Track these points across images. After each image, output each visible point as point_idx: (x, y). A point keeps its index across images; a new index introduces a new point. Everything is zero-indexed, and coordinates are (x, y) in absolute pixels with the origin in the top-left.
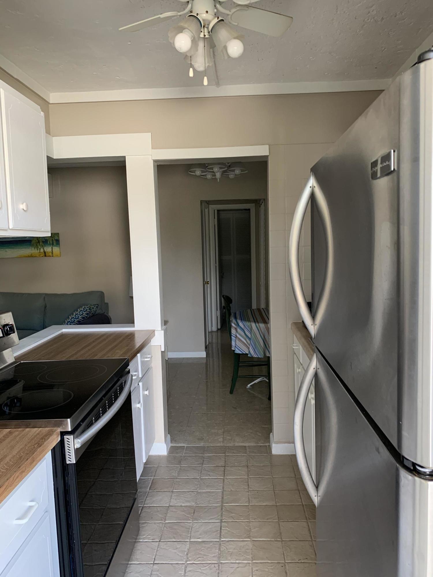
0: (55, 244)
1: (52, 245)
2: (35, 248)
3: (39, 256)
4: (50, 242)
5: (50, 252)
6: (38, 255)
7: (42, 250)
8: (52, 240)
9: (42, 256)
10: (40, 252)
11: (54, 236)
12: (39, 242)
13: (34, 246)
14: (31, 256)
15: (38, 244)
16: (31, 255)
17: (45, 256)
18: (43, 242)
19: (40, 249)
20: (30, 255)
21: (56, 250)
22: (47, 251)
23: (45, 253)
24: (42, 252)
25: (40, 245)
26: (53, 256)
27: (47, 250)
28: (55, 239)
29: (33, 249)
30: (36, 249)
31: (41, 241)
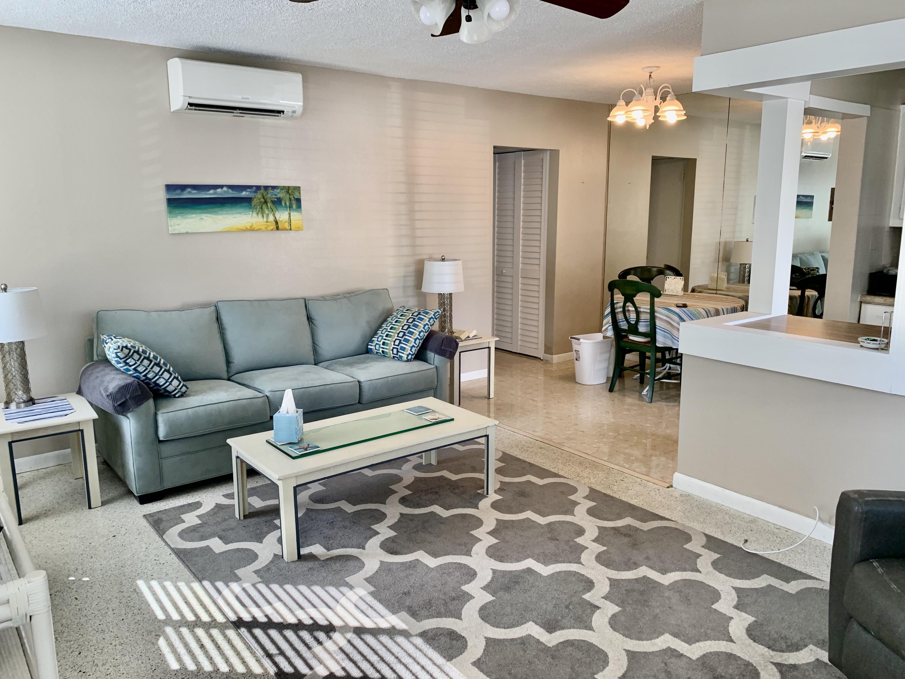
0: (294, 207)
1: (290, 209)
2: (258, 214)
3: (266, 228)
4: (285, 203)
5: (286, 222)
6: (263, 228)
7: (271, 218)
8: (290, 199)
9: (272, 230)
10: (267, 222)
11: (292, 192)
12: (266, 202)
13: (256, 209)
14: (252, 230)
15: (264, 206)
16: (251, 226)
17: (278, 228)
18: (273, 202)
19: (268, 215)
20: (249, 228)
22: (281, 220)
23: (277, 223)
24: (271, 222)
25: (268, 208)
26: (291, 229)
27: (280, 217)
28: (296, 197)
29: (255, 214)
30: (260, 215)
31: (269, 200)
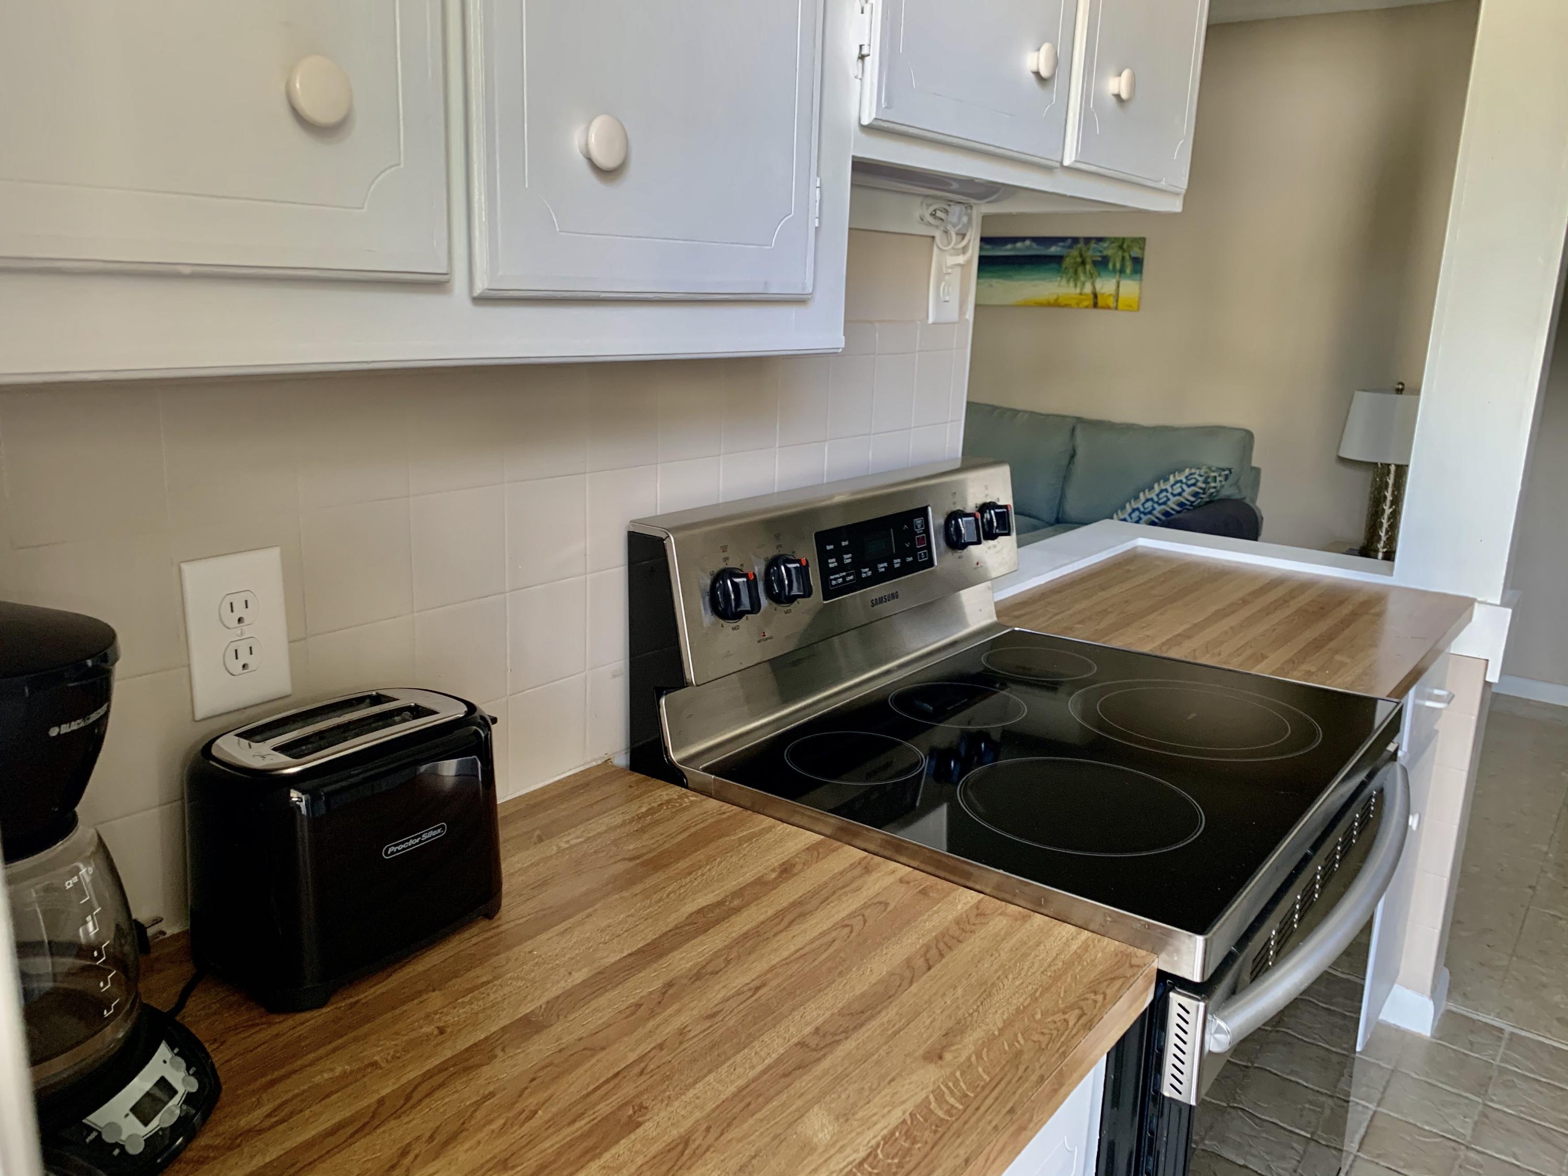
0: (1128, 271)
1: (1120, 276)
2: (1068, 281)
3: (1078, 304)
4: (1114, 265)
5: (1110, 295)
6: (1073, 302)
7: (1088, 289)
8: (1123, 258)
9: (1087, 307)
10: (1081, 294)
11: (1129, 246)
12: (1083, 263)
13: (1067, 273)
14: (1056, 304)
15: (1080, 269)
16: (1057, 300)
17: (1095, 305)
18: (1095, 263)
19: (1083, 284)
20: (1052, 301)
21: (1129, 288)
22: (1103, 291)
23: (1095, 296)
24: (1086, 294)
25: (1085, 272)
26: (1116, 308)
27: (1102, 288)
28: (1133, 255)
29: (1064, 282)
30: (1072, 284)
31: (1089, 260)
